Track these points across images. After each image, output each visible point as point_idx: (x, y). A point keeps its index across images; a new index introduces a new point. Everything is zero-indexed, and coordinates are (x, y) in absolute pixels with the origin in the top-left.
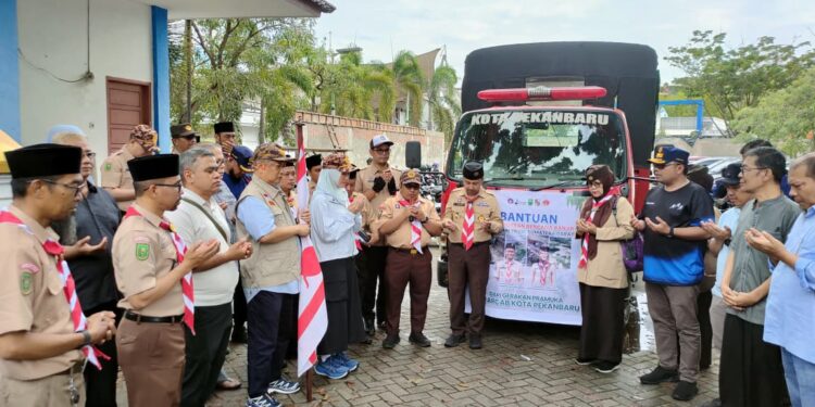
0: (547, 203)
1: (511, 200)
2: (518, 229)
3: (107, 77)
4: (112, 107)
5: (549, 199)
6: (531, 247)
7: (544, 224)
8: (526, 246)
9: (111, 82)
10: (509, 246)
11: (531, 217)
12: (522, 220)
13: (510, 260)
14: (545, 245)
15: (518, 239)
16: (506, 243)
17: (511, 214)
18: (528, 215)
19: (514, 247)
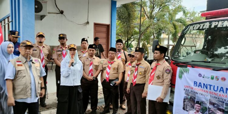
0: (224, 79)
1: (200, 75)
2: (204, 93)
3: (94, 23)
4: (96, 32)
5: (225, 77)
6: (211, 107)
7: (221, 93)
8: (208, 105)
9: (96, 25)
10: (198, 102)
11: (212, 88)
12: (207, 88)
13: (198, 111)
14: (221, 107)
15: (203, 100)
16: (196, 100)
17: (200, 83)
18: (210, 86)
19: (200, 104)
